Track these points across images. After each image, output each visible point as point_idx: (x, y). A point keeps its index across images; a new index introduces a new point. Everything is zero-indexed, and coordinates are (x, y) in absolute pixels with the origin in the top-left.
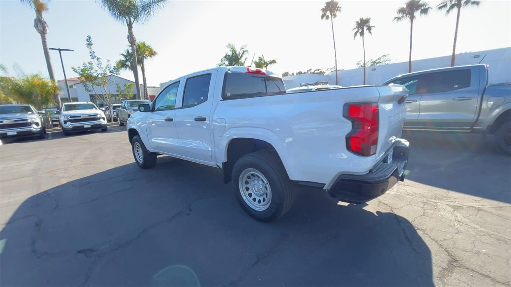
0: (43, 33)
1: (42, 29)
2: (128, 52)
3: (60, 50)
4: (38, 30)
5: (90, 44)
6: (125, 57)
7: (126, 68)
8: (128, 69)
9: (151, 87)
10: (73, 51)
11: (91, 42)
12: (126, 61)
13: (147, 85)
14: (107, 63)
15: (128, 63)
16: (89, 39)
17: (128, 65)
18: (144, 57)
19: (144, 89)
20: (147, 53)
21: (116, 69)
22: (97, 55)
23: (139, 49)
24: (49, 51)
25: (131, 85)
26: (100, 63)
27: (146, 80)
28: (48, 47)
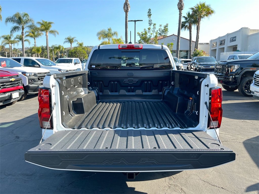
0: (126, 11)
1: (126, 9)
2: (189, 14)
3: (135, 21)
4: (125, 10)
5: (150, 15)
6: (186, 18)
7: (185, 28)
8: (186, 29)
9: (205, 44)
10: (142, 21)
11: (150, 13)
12: (187, 22)
13: (199, 42)
14: (160, 27)
15: (187, 24)
17: (187, 26)
18: (201, 17)
19: (195, 46)
20: (204, 13)
21: (163, 32)
22: (153, 22)
23: (197, 10)
24: (128, 23)
25: (171, 44)
26: (154, 28)
27: (198, 38)
28: (128, 20)
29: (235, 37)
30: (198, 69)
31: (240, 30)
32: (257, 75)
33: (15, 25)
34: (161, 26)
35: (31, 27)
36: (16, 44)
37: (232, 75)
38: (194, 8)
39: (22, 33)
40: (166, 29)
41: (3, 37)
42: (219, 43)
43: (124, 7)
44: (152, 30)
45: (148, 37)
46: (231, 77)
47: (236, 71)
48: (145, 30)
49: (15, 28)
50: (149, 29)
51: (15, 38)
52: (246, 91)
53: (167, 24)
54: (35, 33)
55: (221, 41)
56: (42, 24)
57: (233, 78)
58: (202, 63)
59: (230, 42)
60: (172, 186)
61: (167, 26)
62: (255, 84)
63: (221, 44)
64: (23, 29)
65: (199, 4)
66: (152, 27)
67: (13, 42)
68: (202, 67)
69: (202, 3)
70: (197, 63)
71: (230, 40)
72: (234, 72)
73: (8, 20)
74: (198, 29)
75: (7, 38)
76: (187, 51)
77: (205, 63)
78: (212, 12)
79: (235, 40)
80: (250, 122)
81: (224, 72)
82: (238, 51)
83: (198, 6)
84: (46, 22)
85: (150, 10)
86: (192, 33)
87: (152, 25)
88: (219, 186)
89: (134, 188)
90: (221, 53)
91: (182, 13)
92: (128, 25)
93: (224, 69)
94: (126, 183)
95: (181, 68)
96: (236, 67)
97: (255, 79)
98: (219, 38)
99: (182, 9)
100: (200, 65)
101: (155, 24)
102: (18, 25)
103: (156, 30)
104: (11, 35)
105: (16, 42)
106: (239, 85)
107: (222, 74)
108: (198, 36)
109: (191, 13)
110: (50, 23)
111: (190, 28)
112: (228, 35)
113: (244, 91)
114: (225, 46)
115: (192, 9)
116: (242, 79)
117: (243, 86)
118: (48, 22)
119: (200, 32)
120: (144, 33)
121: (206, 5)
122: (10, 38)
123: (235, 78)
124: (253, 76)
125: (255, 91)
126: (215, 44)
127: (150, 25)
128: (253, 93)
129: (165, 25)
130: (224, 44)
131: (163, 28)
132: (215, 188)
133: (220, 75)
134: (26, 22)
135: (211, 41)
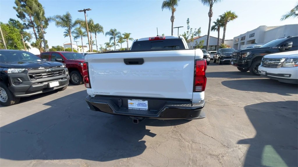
0: (172, 21)
2: (218, 20)
3: (178, 27)
4: (171, 21)
5: (188, 23)
6: (216, 23)
7: (215, 30)
8: (216, 30)
9: (230, 40)
10: (183, 27)
12: (216, 25)
13: (225, 39)
15: (216, 27)
16: (188, 20)
17: (216, 28)
18: (227, 21)
19: (222, 42)
20: (230, 18)
21: (197, 33)
22: (190, 27)
23: (225, 17)
24: (173, 29)
25: (202, 41)
26: (191, 31)
27: (225, 36)
28: (173, 27)
29: (254, 34)
30: (221, 57)
31: (258, 29)
32: (265, 59)
33: (111, 36)
34: (195, 29)
35: (118, 37)
36: (112, 47)
37: (245, 60)
38: (222, 15)
39: (114, 41)
40: (199, 32)
41: (105, 43)
42: (240, 39)
43: (171, 19)
44: (190, 32)
45: (187, 37)
46: (244, 61)
47: (248, 57)
48: (185, 32)
49: (111, 38)
50: (188, 32)
51: (112, 44)
52: (256, 71)
53: (200, 27)
54: (121, 40)
55: (242, 38)
56: (125, 35)
57: (246, 62)
58: (224, 53)
59: (250, 38)
60: (174, 132)
61: (200, 29)
62: (262, 65)
63: (242, 40)
64: (115, 38)
65: (226, 12)
66: (189, 30)
67: (110, 46)
68: (224, 56)
69: (228, 11)
70: (221, 53)
71: (250, 36)
72: (246, 57)
73: (107, 34)
74: (225, 30)
75: (108, 44)
76: (216, 46)
77: (227, 53)
78: (236, 17)
79: (254, 36)
80: (252, 93)
81: (238, 58)
82: (255, 43)
83: (225, 14)
84: (127, 34)
85: (188, 19)
86: (220, 33)
87: (190, 29)
88: (210, 136)
89: (150, 130)
90: (241, 46)
91: (211, 19)
92: (173, 30)
93: (238, 55)
94: (145, 126)
95: (208, 57)
96: (248, 53)
97: (262, 61)
98: (241, 35)
99: (211, 16)
100: (222, 54)
101: (191, 29)
102: (112, 37)
103: (192, 33)
104: (110, 42)
105: (112, 46)
106: (250, 66)
107: (237, 59)
108: (225, 35)
109: (219, 19)
110: (129, 34)
111: (218, 30)
112: (248, 32)
113: (254, 71)
114: (245, 41)
115: (221, 16)
116: (252, 62)
117: (254, 68)
118: (128, 33)
119: (226, 32)
120: (184, 34)
121: (231, 12)
122: (109, 44)
123: (247, 62)
124: (261, 60)
125: (262, 71)
126: (237, 40)
127: (188, 29)
128: (260, 72)
129: (199, 28)
130: (244, 39)
131: (197, 30)
132: (207, 136)
133: (236, 60)
134: (116, 34)
135: (235, 38)
